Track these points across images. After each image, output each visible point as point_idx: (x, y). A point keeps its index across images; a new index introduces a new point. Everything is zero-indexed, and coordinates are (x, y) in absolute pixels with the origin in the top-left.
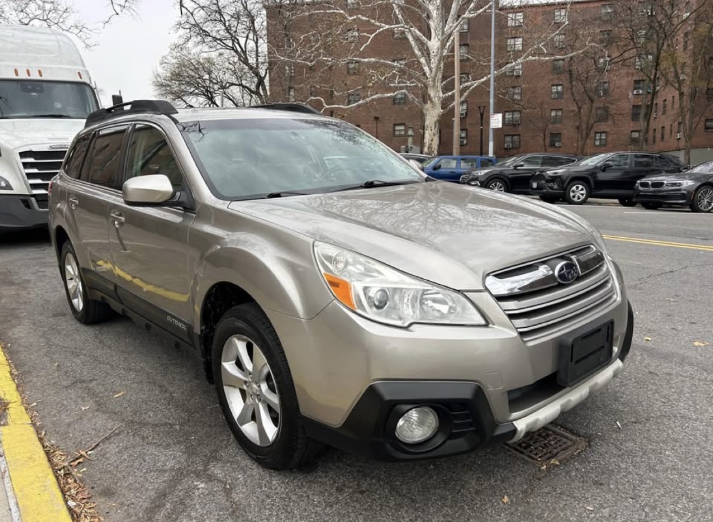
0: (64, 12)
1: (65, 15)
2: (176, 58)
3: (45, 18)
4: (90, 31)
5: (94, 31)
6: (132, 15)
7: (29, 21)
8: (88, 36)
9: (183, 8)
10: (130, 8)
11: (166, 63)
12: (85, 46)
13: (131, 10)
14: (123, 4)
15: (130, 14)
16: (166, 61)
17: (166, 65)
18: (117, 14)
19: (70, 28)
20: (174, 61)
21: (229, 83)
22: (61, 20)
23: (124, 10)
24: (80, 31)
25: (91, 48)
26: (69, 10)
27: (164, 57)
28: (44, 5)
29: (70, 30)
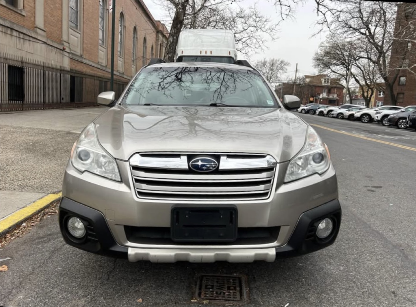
0: (265, 22)
1: (265, 23)
2: (329, 42)
3: (256, 26)
4: (276, 31)
5: (278, 30)
6: (292, 19)
7: (248, 28)
8: (275, 33)
9: (319, 12)
10: (291, 15)
11: (322, 46)
12: (272, 39)
13: (292, 17)
14: (287, 14)
15: (291, 19)
16: (323, 45)
17: (322, 47)
18: (283, 19)
19: (266, 30)
20: (327, 45)
21: (358, 57)
22: (263, 26)
23: (288, 17)
24: (271, 31)
25: (275, 40)
26: (267, 21)
27: (322, 43)
28: (256, 19)
29: (267, 31)
